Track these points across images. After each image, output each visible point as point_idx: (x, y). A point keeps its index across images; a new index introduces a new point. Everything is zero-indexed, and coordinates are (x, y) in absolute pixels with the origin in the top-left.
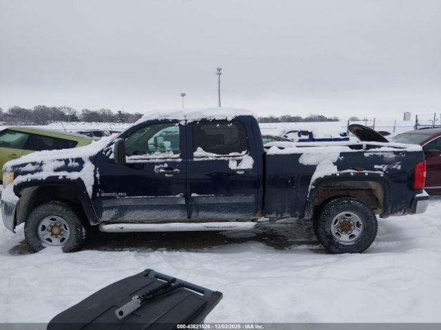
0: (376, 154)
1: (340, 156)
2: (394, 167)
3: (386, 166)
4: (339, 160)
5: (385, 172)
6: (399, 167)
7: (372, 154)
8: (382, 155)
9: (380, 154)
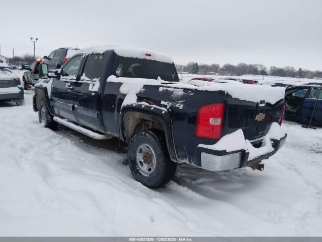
0: (168, 89)
1: (143, 88)
2: (177, 106)
3: (170, 104)
4: (141, 91)
5: (168, 110)
6: (181, 107)
7: (165, 89)
8: (173, 92)
9: (171, 89)
